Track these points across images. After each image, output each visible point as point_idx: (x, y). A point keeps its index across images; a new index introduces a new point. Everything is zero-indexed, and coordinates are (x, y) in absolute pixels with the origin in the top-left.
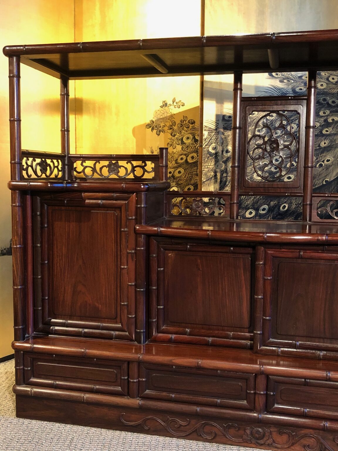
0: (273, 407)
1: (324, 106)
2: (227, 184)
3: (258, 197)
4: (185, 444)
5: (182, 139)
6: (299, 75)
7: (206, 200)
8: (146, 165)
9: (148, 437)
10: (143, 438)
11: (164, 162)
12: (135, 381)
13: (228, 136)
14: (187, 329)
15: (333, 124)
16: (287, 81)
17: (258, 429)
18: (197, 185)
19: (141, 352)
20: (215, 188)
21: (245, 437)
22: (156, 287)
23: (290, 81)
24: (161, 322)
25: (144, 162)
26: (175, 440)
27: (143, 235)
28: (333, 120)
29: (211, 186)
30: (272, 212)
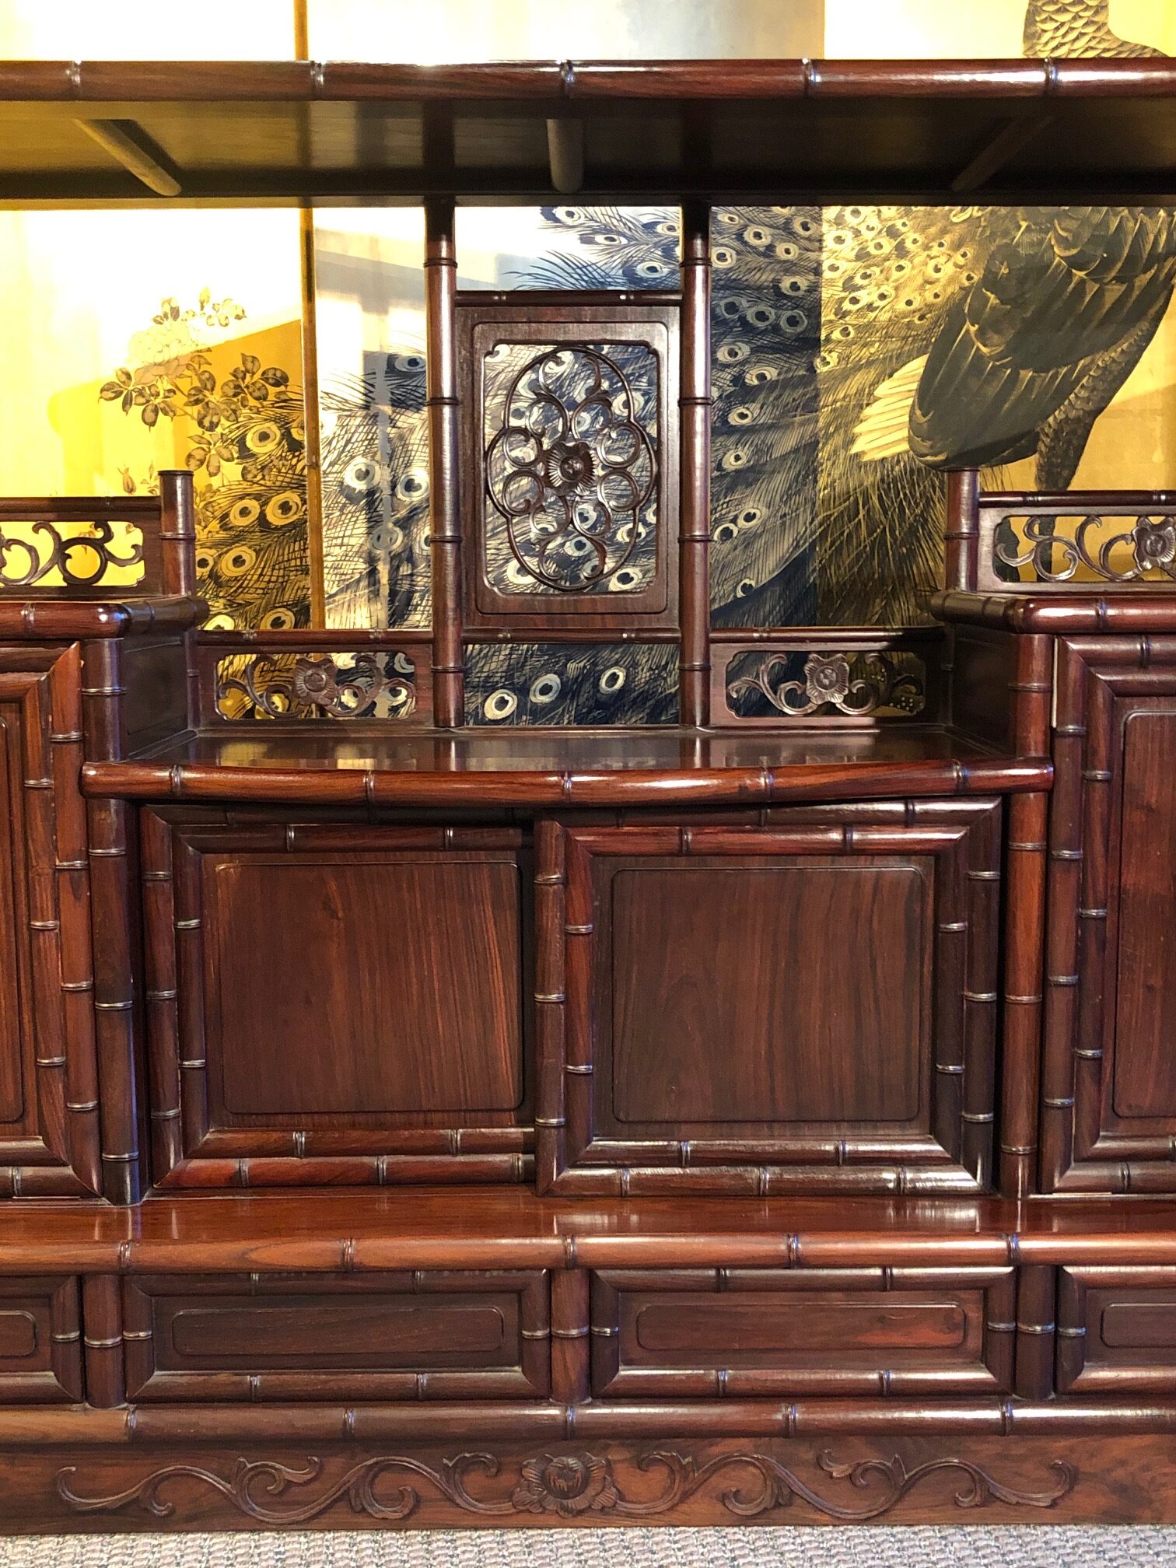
0: (615, 1379)
1: (732, 328)
2: (414, 602)
3: (525, 646)
4: (308, 1549)
5: (241, 442)
6: (645, 220)
7: (344, 660)
8: (108, 536)
9: (166, 1543)
10: (148, 1548)
11: (180, 526)
12: (109, 1342)
13: (412, 430)
14: (295, 1135)
15: (762, 390)
16: (606, 239)
17: (564, 1459)
18: (308, 608)
19: (125, 1236)
20: (374, 619)
21: (521, 1494)
22: (173, 992)
23: (614, 240)
24: (197, 1119)
25: (101, 524)
26: (270, 1541)
27: (113, 801)
28: (761, 377)
29: (358, 611)
30: (572, 699)
